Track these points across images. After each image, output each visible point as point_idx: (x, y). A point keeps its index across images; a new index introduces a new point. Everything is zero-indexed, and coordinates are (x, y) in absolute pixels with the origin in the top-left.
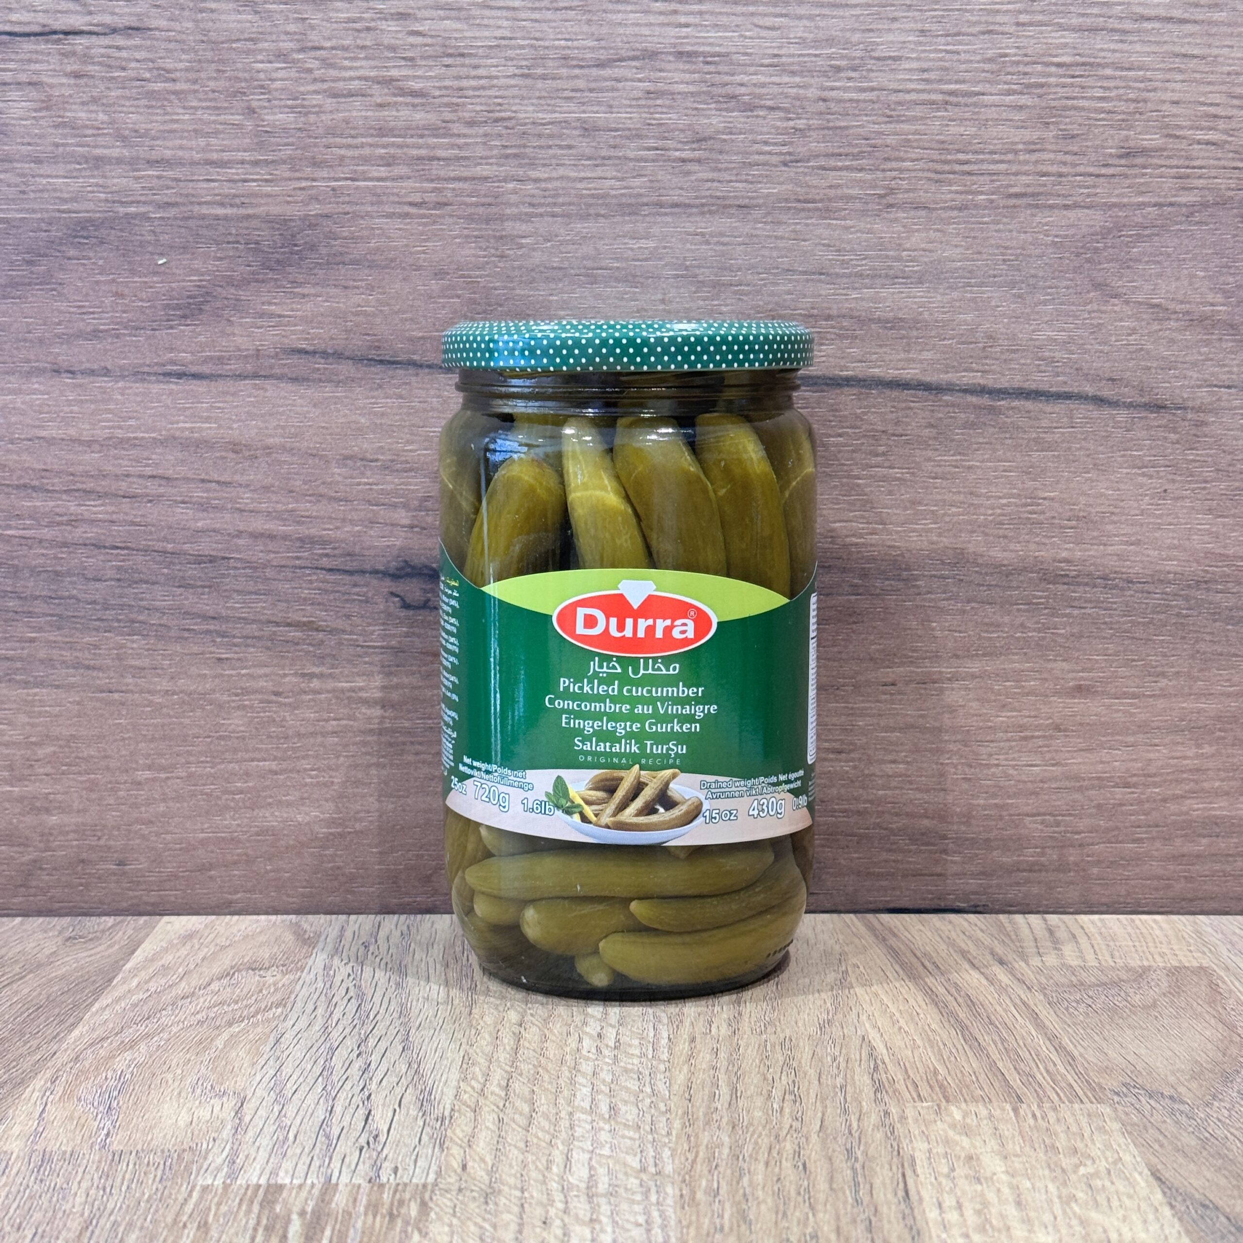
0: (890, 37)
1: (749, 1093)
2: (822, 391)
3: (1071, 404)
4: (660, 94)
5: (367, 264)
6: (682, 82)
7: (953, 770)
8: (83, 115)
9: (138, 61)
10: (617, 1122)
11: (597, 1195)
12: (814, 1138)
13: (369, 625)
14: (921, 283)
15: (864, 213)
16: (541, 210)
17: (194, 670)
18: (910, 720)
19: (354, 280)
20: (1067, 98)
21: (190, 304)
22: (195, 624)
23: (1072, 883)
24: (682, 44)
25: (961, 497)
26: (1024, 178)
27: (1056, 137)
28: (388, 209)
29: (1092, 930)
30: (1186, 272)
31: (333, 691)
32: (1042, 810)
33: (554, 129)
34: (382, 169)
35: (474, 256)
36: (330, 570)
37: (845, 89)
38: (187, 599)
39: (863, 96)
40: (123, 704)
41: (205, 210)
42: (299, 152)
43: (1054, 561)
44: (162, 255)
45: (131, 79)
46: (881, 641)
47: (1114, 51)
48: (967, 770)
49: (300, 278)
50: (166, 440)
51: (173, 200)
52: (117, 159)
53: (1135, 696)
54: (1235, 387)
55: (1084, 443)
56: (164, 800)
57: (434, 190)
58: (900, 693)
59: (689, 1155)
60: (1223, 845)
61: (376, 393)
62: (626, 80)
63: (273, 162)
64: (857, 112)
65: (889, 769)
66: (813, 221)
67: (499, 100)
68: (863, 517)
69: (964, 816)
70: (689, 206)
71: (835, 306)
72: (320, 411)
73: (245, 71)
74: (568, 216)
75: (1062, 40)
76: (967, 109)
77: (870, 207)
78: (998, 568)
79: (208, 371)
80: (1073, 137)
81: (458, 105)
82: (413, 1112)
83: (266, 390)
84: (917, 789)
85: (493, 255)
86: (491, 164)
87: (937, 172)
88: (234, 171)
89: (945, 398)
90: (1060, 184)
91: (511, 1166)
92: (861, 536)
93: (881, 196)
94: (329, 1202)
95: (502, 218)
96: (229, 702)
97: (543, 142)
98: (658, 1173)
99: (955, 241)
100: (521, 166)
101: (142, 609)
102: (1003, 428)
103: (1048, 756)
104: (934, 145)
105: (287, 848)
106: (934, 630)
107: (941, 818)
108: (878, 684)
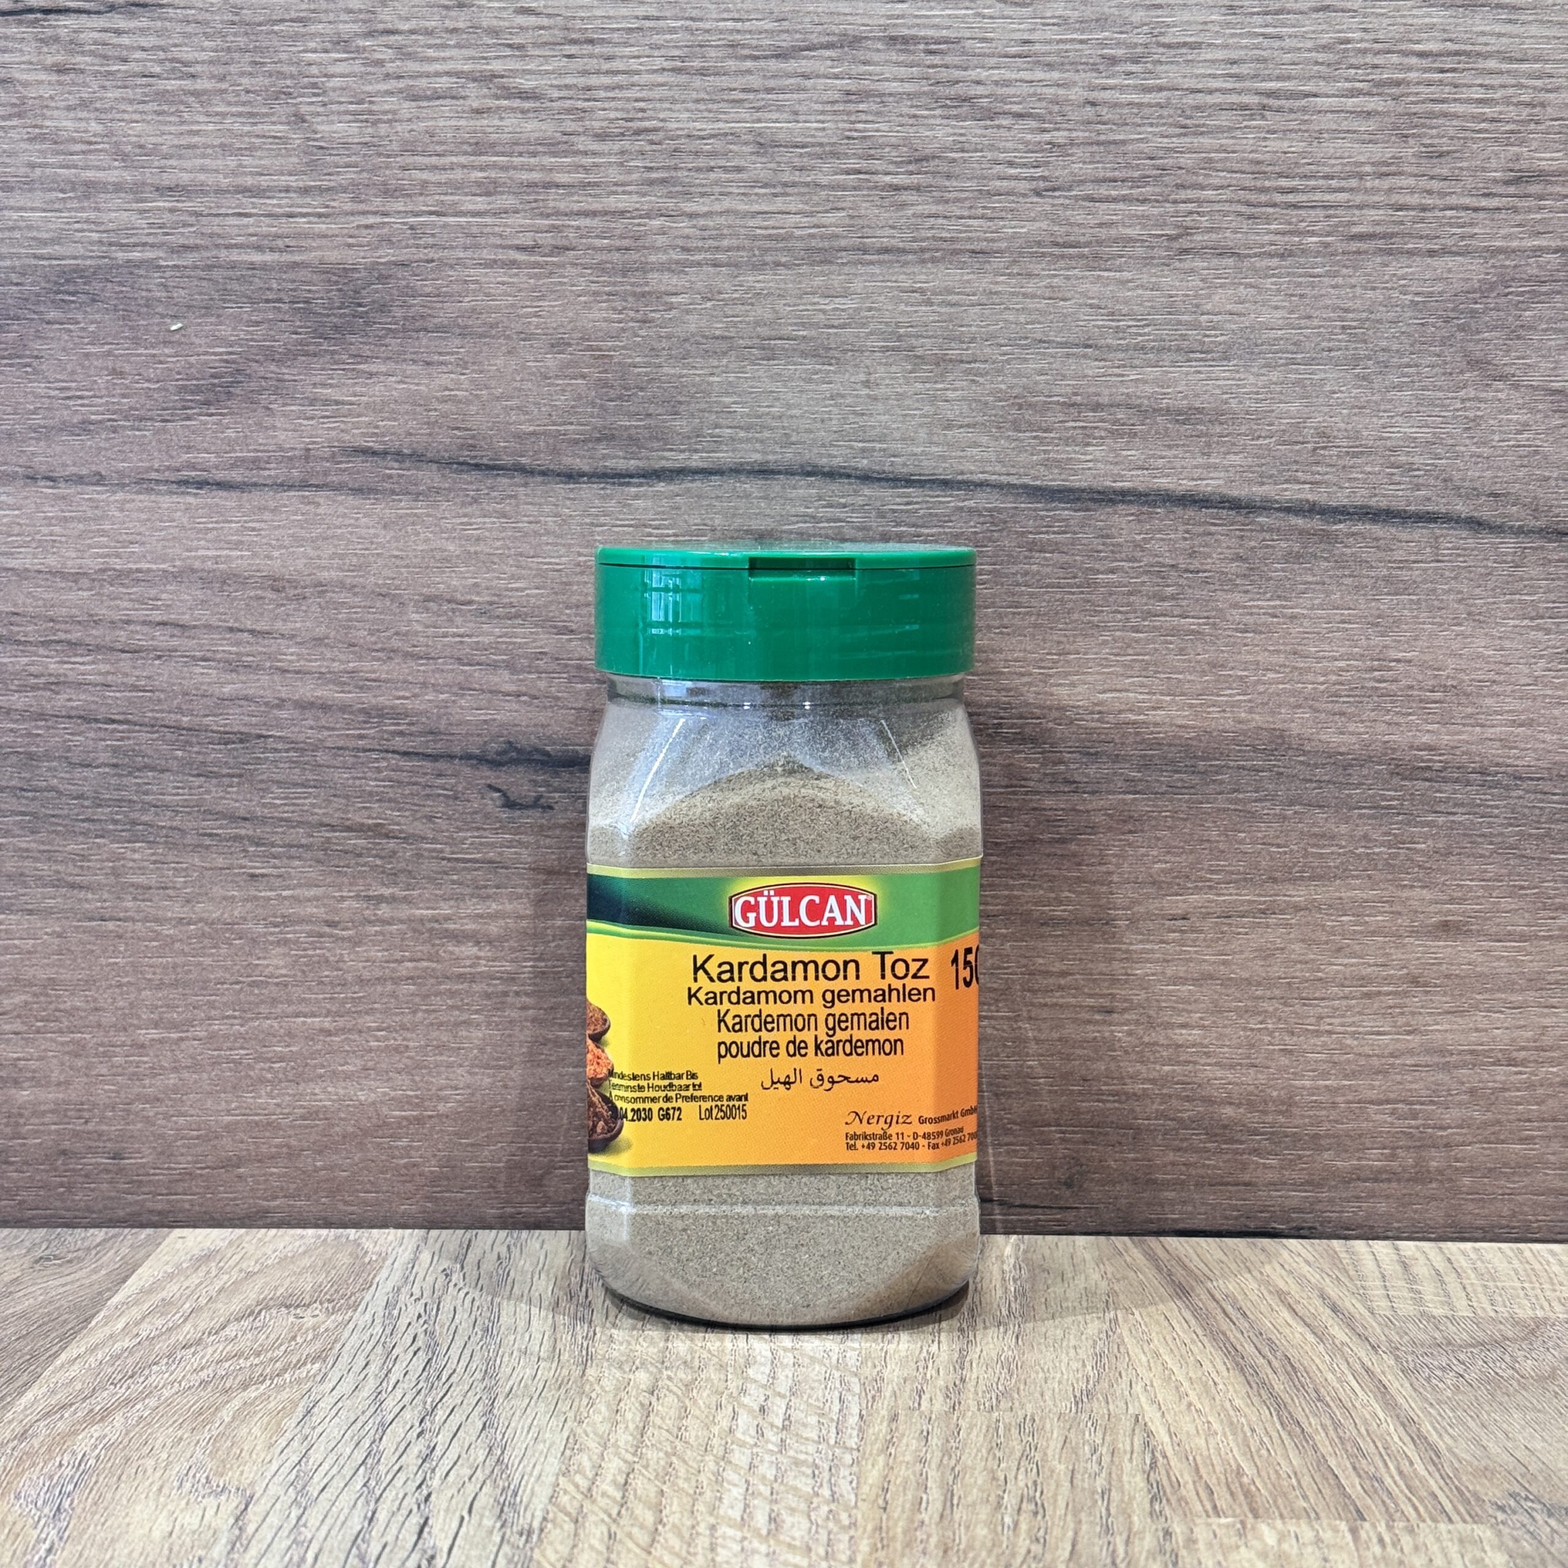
0: (1186, 16)
1: (970, 1499)
2: (1088, 510)
3: (1437, 529)
4: (865, 95)
5: (458, 331)
6: (895, 79)
7: (1267, 1039)
8: (69, 124)
9: (144, 49)
10: (778, 1542)
13: (460, 830)
14: (1227, 359)
15: (1148, 261)
16: (698, 257)
17: (217, 891)
18: (1206, 967)
19: (440, 354)
20: (1433, 101)
21: (214, 385)
22: (220, 827)
23: (1434, 1198)
24: (895, 25)
25: (1281, 659)
26: (1373, 212)
27: (1418, 155)
28: (487, 255)
29: (1464, 1264)
31: (410, 920)
32: (1392, 1096)
33: (718, 144)
34: (479, 199)
35: (605, 320)
36: (406, 754)
37: (1121, 88)
38: (208, 792)
39: (1147, 98)
40: (120, 936)
41: (235, 256)
42: (365, 175)
43: (1411, 747)
44: (175, 317)
45: (135, 75)
46: (1167, 858)
47: (1500, 35)
48: (1287, 1038)
49: (366, 350)
50: (181, 573)
51: (191, 242)
52: (115, 184)
53: (1523, 938)
55: (1453, 584)
56: (175, 1070)
57: (553, 229)
58: (1195, 930)
61: (469, 510)
62: (818, 76)
63: (329, 189)
64: (1139, 121)
65: (1179, 1035)
66: (1076, 271)
67: (642, 105)
68: (1143, 685)
69: (1283, 1103)
70: (904, 251)
71: (1106, 392)
72: (392, 533)
73: (291, 63)
74: (736, 265)
75: (1427, 20)
76: (1292, 116)
77: (1156, 252)
78: (1331, 755)
79: (239, 479)
80: (1441, 155)
81: (584, 111)
82: (488, 1522)
83: (318, 505)
84: (1217, 1064)
85: (632, 320)
86: (630, 193)
87: (1249, 204)
88: (275, 202)
89: (1261, 519)
90: (1422, 220)
92: (1140, 711)
93: (1171, 238)
95: (644, 268)
96: (265, 934)
97: (701, 162)
99: (1276, 300)
100: (670, 195)
101: (147, 806)
102: (1341, 562)
103: (1401, 1021)
104: (1247, 167)
105: (344, 1137)
106: (1242, 842)
107: (1251, 1105)
108: (1163, 917)
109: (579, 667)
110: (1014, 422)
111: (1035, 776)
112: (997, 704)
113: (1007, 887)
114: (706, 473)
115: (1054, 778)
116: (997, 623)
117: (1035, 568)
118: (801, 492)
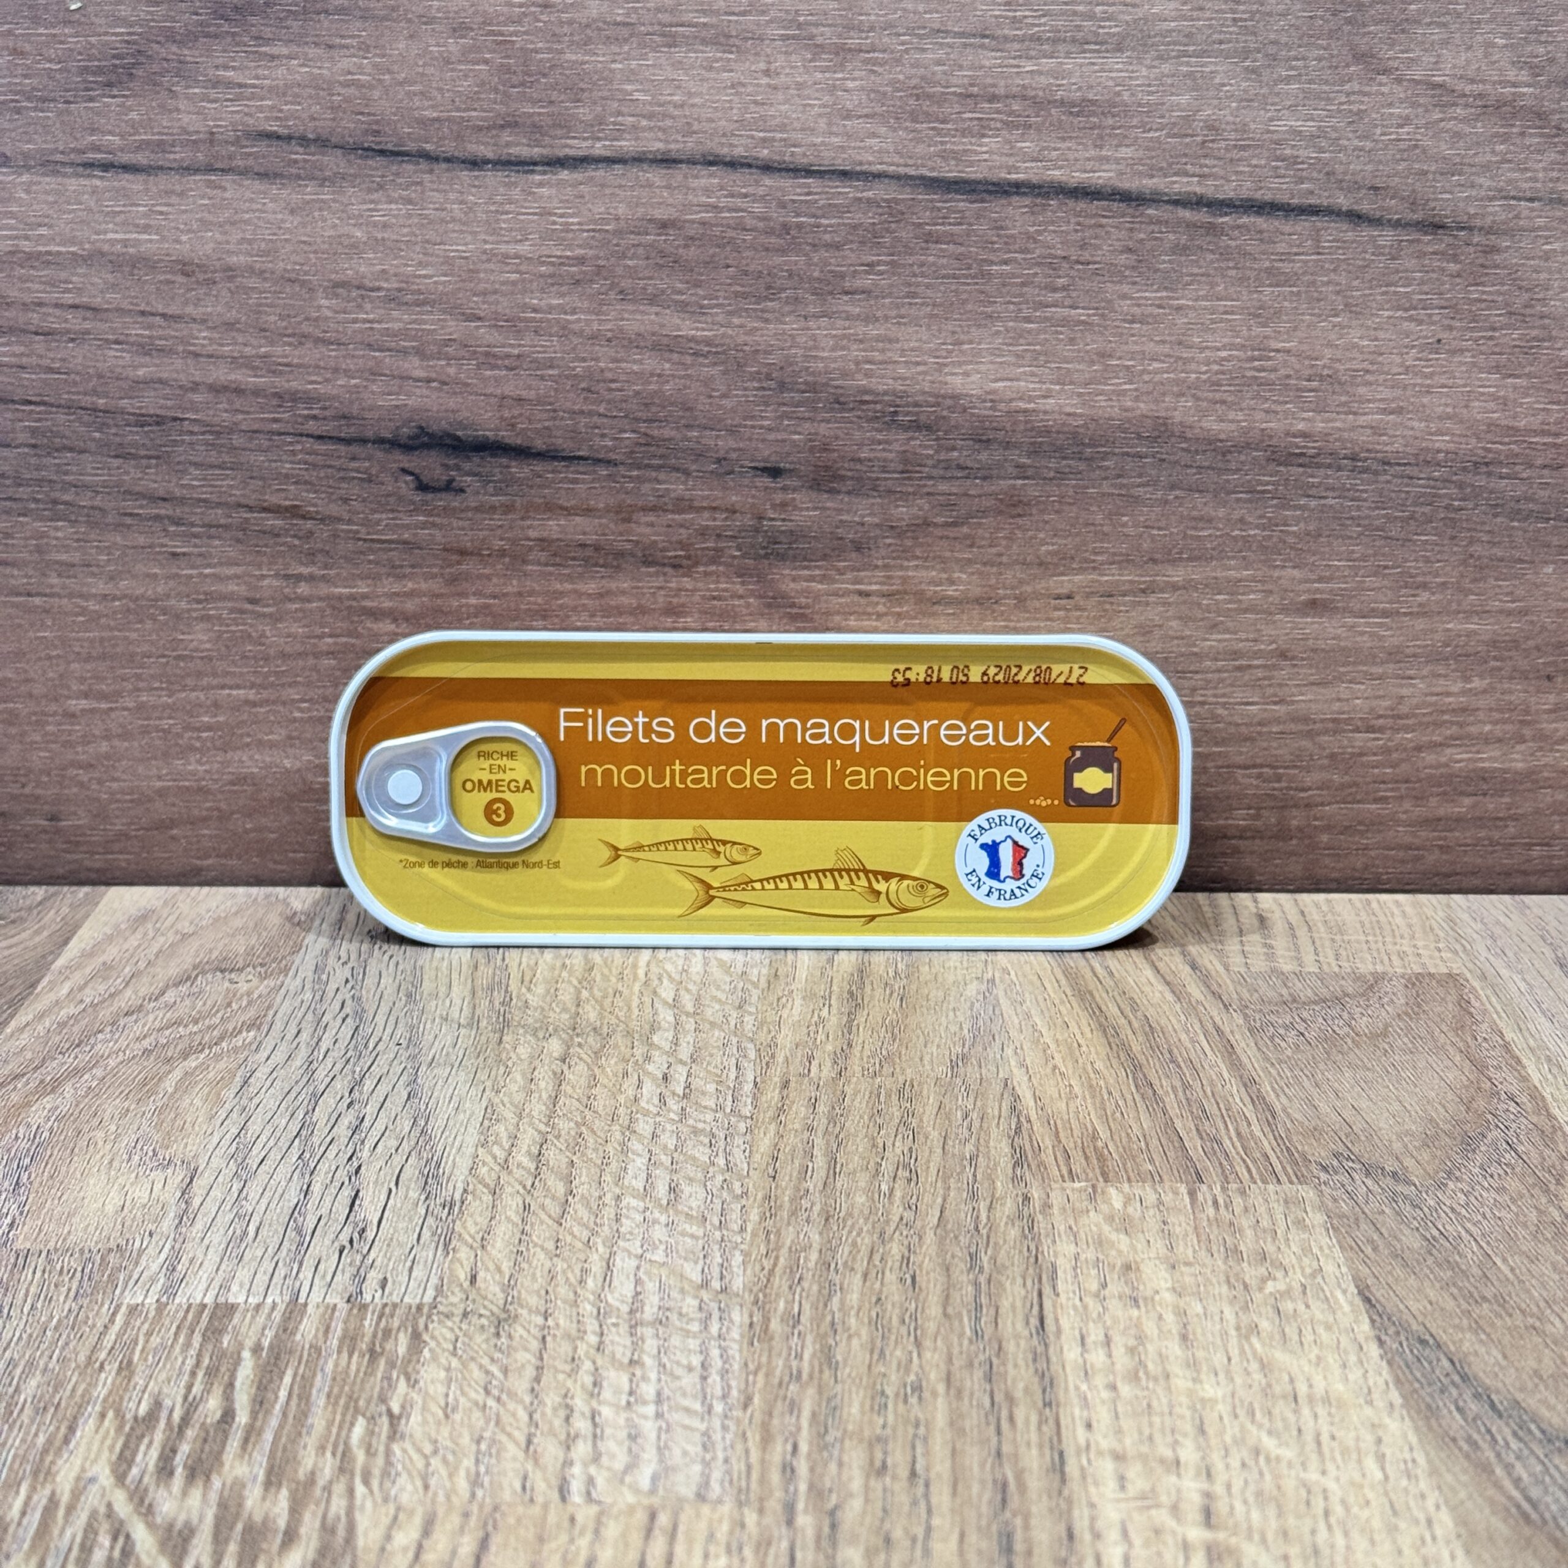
1: (851, 1166)
2: (983, 201)
3: (1318, 222)
5: (358, 13)
10: (677, 1212)
11: (642, 1324)
12: (930, 1237)
13: (374, 511)
14: (1120, 50)
17: (140, 568)
19: (342, 37)
21: (116, 66)
22: (141, 507)
23: (1292, 853)
25: (1166, 349)
29: (1316, 917)
31: (328, 598)
32: (1259, 761)
35: (507, 5)
36: (320, 438)
38: (127, 473)
40: (47, 611)
43: (1287, 434)
46: (1055, 540)
49: (267, 32)
50: (91, 256)
53: (1385, 614)
54: (1539, 199)
55: (1332, 276)
56: (107, 738)
58: (1078, 608)
59: (765, 1262)
60: (1491, 806)
61: (375, 196)
68: (1033, 374)
71: (1002, 83)
72: (299, 219)
78: (1212, 444)
79: (145, 162)
82: (413, 1194)
83: (225, 189)
85: (533, 4)
89: (1150, 211)
91: (534, 1278)
92: (1031, 399)
94: (293, 1333)
96: (189, 610)
98: (724, 1290)
101: (67, 486)
102: (1225, 254)
103: (1270, 691)
105: (272, 801)
106: (1125, 525)
108: (1049, 596)
109: (487, 354)
110: (912, 112)
111: (930, 462)
112: (894, 393)
113: (902, 568)
114: (610, 161)
115: (948, 465)
116: (894, 313)
117: (931, 259)
118: (703, 182)
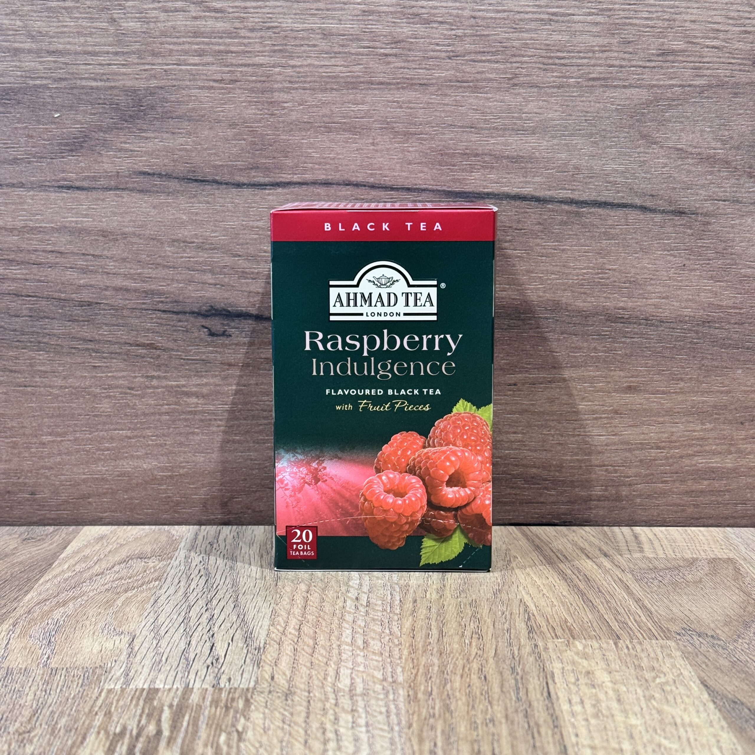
1: (450, 633)
3: (626, 211)
4: (371, 13)
5: (187, 118)
6: (386, 5)
7: (551, 438)
8: (7, 22)
10: (368, 651)
11: (356, 695)
12: (491, 661)
13: (189, 346)
14: (534, 134)
15: (499, 89)
16: (296, 86)
17: (78, 373)
18: (524, 407)
19: (179, 129)
20: (626, 18)
21: (75, 142)
22: (79, 344)
23: (624, 508)
25: (558, 269)
26: (599, 68)
27: (619, 42)
28: (200, 83)
30: (698, 128)
31: (166, 387)
32: (606, 463)
33: (305, 34)
34: (196, 58)
35: (254, 114)
36: (164, 311)
37: (487, 11)
38: (74, 328)
39: (499, 15)
40: (33, 394)
41: (84, 83)
42: (144, 46)
43: (615, 308)
44: (56, 111)
46: (509, 358)
48: (560, 438)
49: (145, 127)
50: (60, 228)
51: (64, 76)
52: (28, 50)
53: (664, 393)
54: (728, 201)
55: (634, 235)
56: (59, 454)
57: (230, 72)
58: (519, 390)
59: (413, 671)
60: (717, 485)
61: (192, 200)
62: (350, 4)
63: (127, 53)
64: (495, 26)
65: (512, 437)
66: (467, 94)
67: (270, 15)
69: (558, 467)
70: (390, 84)
71: (480, 148)
72: (157, 211)
74: (314, 89)
76: (563, 24)
77: (503, 85)
78: (580, 313)
79: (86, 185)
80: (629, 42)
81: (244, 18)
82: (241, 645)
83: (123, 198)
84: (529, 450)
85: (266, 114)
86: (265, 56)
87: (544, 64)
88: (102, 58)
89: (549, 206)
90: (621, 72)
91: (302, 677)
93: (509, 79)
94: (188, 699)
95: (272, 91)
96: (100, 393)
97: (298, 42)
98: (394, 682)
99: (556, 107)
100: (283, 57)
101: (45, 335)
102: (584, 226)
103: (610, 430)
104: (543, 47)
105: (137, 485)
106: (540, 351)
107: (544, 468)
108: (505, 384)
109: (243, 272)
110: (439, 162)
114: (300, 184)
118: (343, 193)
